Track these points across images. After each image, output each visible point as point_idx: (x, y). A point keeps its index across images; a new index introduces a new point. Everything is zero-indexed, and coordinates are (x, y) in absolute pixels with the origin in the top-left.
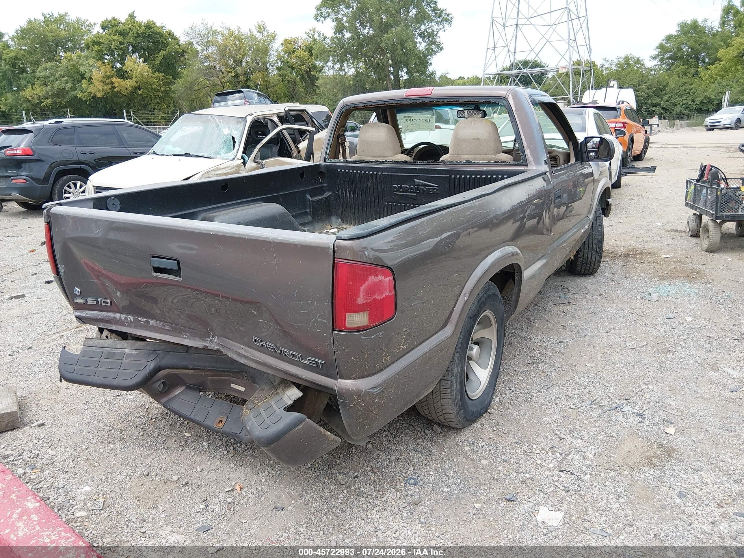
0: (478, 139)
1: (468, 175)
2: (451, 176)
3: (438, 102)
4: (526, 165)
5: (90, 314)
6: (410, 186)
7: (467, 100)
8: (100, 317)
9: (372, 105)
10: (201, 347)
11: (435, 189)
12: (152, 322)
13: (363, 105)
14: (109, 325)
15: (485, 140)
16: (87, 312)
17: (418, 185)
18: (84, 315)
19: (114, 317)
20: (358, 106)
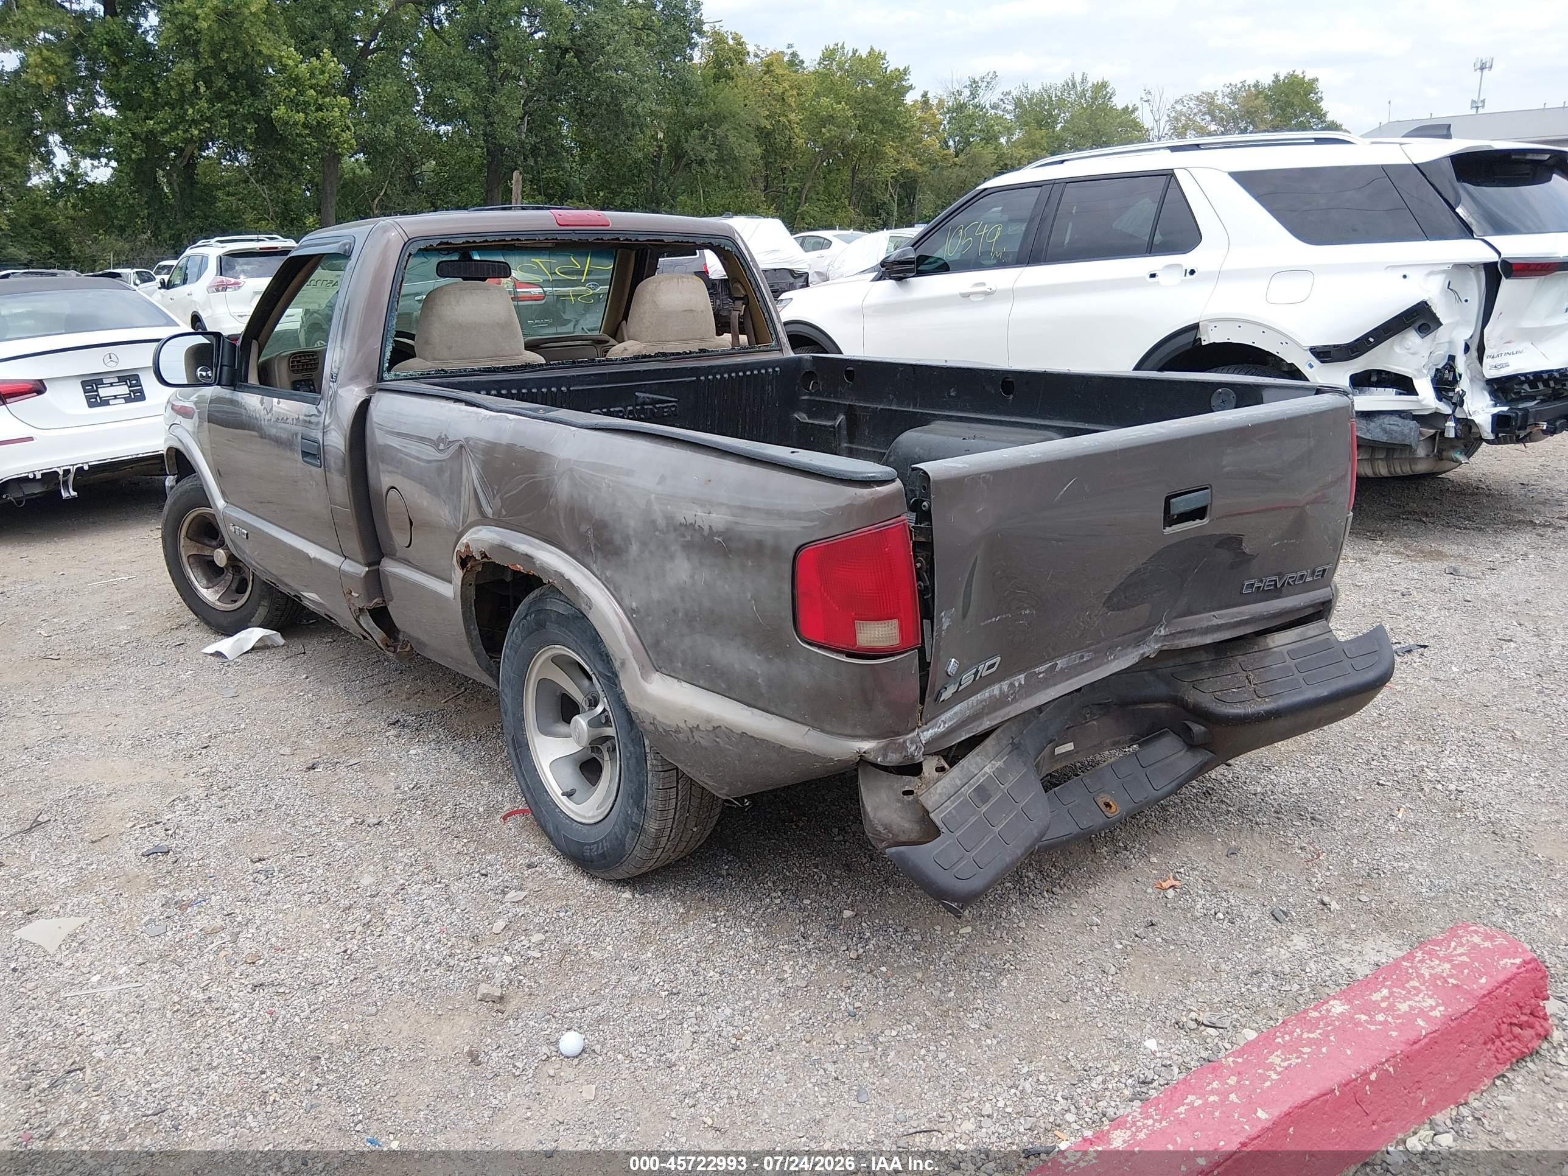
0: (692, 311)
1: (725, 372)
2: (698, 378)
3: (627, 240)
4: (781, 350)
5: (950, 719)
6: (625, 408)
7: (676, 239)
8: (968, 713)
9: (486, 241)
10: (1137, 660)
11: (673, 406)
12: (1061, 663)
13: (464, 240)
14: (976, 724)
15: (702, 312)
16: (943, 717)
17: (644, 403)
18: (942, 729)
19: (990, 697)
20: (450, 241)
